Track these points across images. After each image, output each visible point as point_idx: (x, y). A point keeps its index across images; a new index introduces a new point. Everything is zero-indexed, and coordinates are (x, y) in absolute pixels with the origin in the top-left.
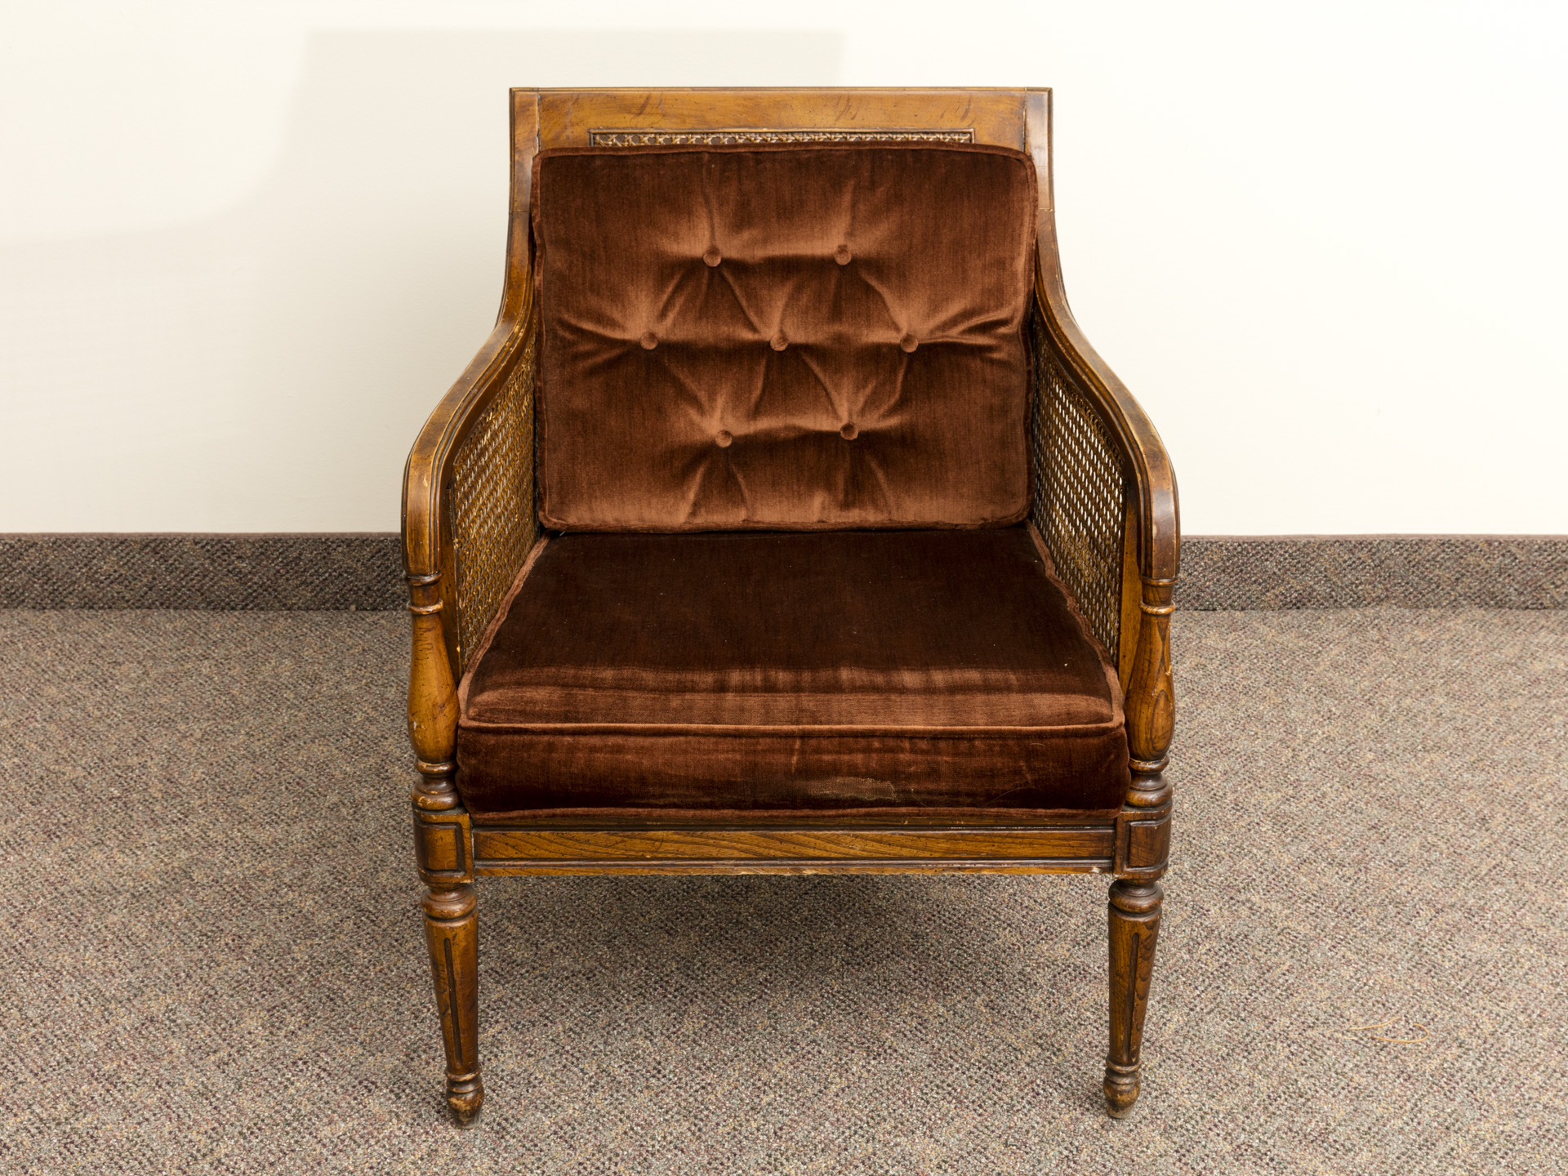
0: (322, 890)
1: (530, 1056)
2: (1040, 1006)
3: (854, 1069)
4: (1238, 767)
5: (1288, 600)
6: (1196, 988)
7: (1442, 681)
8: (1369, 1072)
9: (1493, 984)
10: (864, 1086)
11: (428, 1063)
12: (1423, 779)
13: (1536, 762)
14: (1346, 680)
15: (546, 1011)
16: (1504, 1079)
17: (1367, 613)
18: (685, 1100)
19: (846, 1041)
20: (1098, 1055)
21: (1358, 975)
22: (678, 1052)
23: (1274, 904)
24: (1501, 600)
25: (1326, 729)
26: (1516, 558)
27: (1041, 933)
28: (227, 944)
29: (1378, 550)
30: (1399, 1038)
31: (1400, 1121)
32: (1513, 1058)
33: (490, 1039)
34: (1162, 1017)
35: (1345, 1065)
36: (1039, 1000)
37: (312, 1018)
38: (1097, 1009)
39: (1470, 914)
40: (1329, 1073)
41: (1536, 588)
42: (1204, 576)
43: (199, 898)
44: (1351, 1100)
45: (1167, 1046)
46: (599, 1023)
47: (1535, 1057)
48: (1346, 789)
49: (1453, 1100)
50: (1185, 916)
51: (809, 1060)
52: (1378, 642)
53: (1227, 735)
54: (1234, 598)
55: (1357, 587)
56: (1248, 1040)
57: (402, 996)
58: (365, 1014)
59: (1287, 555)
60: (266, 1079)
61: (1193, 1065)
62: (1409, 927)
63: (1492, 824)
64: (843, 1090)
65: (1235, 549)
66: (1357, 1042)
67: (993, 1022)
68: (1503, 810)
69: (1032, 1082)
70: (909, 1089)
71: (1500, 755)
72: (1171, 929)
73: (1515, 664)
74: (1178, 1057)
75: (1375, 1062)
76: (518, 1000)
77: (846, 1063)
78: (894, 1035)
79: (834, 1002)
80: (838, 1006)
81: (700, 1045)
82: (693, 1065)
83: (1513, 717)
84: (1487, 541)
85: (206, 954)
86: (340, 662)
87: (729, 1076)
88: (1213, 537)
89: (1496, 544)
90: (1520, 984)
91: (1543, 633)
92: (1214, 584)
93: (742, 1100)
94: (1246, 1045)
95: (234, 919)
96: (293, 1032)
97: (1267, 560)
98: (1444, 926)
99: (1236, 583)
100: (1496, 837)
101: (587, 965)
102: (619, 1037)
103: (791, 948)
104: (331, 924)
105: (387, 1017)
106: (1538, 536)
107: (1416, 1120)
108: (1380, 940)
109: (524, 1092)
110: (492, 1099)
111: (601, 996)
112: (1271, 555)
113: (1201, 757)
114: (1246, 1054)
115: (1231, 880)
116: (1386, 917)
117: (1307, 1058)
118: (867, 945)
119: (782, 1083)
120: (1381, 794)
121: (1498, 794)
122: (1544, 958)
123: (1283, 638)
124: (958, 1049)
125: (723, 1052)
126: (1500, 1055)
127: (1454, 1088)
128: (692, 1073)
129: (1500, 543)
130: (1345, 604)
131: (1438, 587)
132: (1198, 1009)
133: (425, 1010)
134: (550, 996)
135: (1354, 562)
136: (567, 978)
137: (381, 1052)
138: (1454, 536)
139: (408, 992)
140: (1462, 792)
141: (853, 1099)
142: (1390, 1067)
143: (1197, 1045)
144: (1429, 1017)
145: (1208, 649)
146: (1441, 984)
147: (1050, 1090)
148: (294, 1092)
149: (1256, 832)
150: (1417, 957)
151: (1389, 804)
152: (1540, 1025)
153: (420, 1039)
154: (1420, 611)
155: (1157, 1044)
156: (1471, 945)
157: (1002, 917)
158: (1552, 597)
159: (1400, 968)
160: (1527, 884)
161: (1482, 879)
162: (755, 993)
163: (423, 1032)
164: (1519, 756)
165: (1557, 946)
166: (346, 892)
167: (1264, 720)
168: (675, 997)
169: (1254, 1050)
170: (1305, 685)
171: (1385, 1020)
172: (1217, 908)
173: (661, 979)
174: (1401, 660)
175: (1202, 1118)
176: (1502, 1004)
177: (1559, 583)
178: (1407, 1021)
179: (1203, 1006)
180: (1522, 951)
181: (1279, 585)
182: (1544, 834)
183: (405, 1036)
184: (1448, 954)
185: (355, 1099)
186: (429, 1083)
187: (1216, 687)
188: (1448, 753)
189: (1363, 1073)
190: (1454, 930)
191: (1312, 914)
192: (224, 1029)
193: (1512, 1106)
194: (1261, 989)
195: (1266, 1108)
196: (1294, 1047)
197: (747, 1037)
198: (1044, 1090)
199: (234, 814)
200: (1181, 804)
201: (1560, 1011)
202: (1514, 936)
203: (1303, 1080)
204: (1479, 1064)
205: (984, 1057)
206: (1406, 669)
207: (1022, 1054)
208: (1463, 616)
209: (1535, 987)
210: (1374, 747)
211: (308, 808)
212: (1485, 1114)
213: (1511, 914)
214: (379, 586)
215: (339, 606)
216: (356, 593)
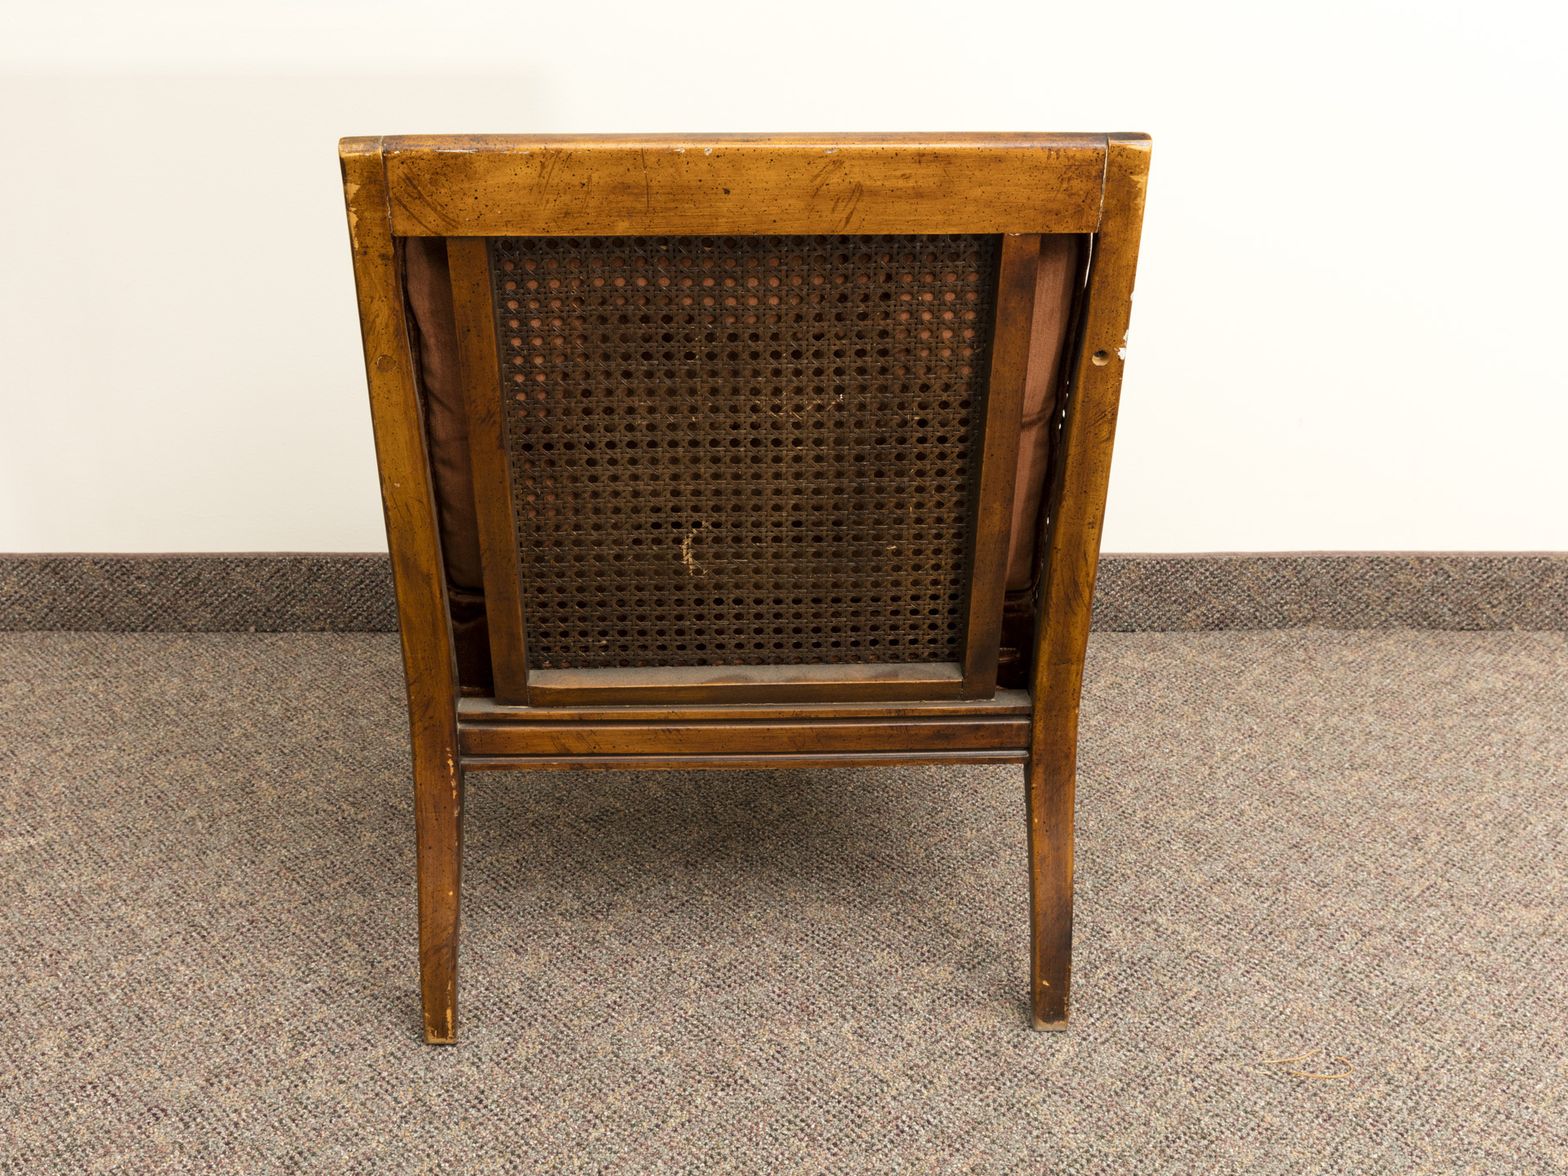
0: (158, 904)
1: (341, 1082)
2: (915, 1033)
3: (699, 1101)
4: (1150, 784)
5: (1211, 620)
6: (1091, 1015)
7: (1372, 700)
8: (1283, 1111)
9: (1427, 1014)
10: (707, 1120)
11: (228, 1089)
12: (1350, 797)
13: (1473, 780)
14: (1269, 699)
15: (369, 1034)
16: (1439, 1121)
17: (1293, 634)
18: (504, 1134)
19: (694, 1069)
20: (974, 1088)
21: (1274, 1003)
22: (506, 1080)
23: (1182, 926)
24: (1435, 621)
25: (1246, 747)
26: (1450, 576)
27: (923, 954)
28: (43, 960)
29: (1304, 568)
30: (1319, 1073)
31: (1318, 1168)
33: (301, 1064)
34: (1051, 1047)
35: (1255, 1103)
36: (914, 1027)
37: (114, 1039)
38: (977, 1037)
39: (1401, 938)
40: (1238, 1112)
41: (1471, 608)
42: (1122, 596)
43: (26, 911)
44: (1262, 1143)
45: (1054, 1079)
47: (1476, 1096)
48: (1266, 807)
49: (1381, 1144)
50: (1084, 938)
51: (650, 1090)
52: (1304, 662)
53: (1140, 753)
54: (1153, 619)
55: (1281, 607)
56: (1146, 1073)
57: (217, 1015)
59: (1208, 574)
60: (47, 1105)
61: (1082, 1101)
62: (1332, 952)
63: (1426, 844)
64: (683, 1125)
65: (1154, 567)
66: (1270, 1077)
67: (860, 1051)
68: (1438, 829)
69: (897, 1118)
70: (757, 1124)
71: (1433, 773)
73: (1450, 684)
74: (1065, 1092)
75: (1291, 1100)
76: (341, 1021)
77: (691, 1095)
78: (748, 1064)
79: (686, 1028)
80: (691, 1032)
81: (531, 1073)
82: (520, 1095)
83: (1448, 735)
84: (1418, 558)
86: (229, 680)
87: (558, 1107)
88: (1130, 555)
89: (1428, 561)
90: (1457, 1015)
91: (1479, 653)
92: (1133, 604)
93: (568, 1134)
94: (1144, 1079)
95: (57, 934)
96: (90, 1054)
97: (1187, 579)
98: (1371, 950)
99: (1155, 603)
100: (1430, 856)
102: (444, 1063)
103: (648, 969)
104: (159, 940)
105: (194, 1040)
106: (1471, 553)
107: (1336, 1167)
108: (1300, 965)
109: (327, 1123)
110: (290, 1129)
112: (1192, 574)
113: (1111, 774)
114: (1143, 1089)
115: (1137, 900)
116: (1306, 940)
117: (1213, 1095)
118: (731, 966)
119: (615, 1116)
120: (1304, 812)
121: (1432, 813)
122: (1485, 986)
123: (1203, 658)
124: (817, 1080)
125: (556, 1080)
126: (1435, 1093)
127: (1381, 1130)
128: (517, 1103)
129: (1432, 560)
130: (1269, 625)
131: (1367, 607)
132: (1091, 1039)
133: (238, 1031)
134: (376, 1017)
135: (1279, 581)
136: (398, 998)
137: (180, 1076)
138: (1383, 553)
139: (224, 1012)
140: (1393, 810)
141: (693, 1135)
142: (1308, 1105)
143: (1087, 1079)
144: (1353, 1050)
145: (1124, 669)
146: (1367, 1013)
147: (917, 1128)
148: (74, 1119)
149: (1166, 851)
150: (1340, 984)
151: (1312, 822)
152: (1481, 1060)
153: (227, 1063)
154: (1350, 632)
155: (1043, 1077)
156: (1402, 971)
157: (881, 938)
158: (1488, 617)
159: (1321, 995)
160: (1464, 906)
161: (1414, 901)
162: (601, 1016)
163: (231, 1055)
164: (1455, 774)
165: (1499, 973)
166: (182, 907)
167: (1181, 737)
168: (513, 1020)
169: (1152, 1085)
170: (1226, 704)
171: (1303, 1052)
172: (1119, 930)
173: (501, 1001)
174: (1329, 679)
175: (1088, 1161)
176: (1437, 1036)
177: (1495, 602)
178: (1328, 1054)
179: (1097, 1035)
180: (1459, 978)
181: (1200, 605)
182: (1483, 854)
183: (210, 1059)
184: (1376, 980)
185: (140, 1128)
186: (224, 1111)
187: (1131, 705)
188: (1377, 771)
189: (1276, 1112)
190: (1382, 955)
191: (1224, 937)
192: (17, 1050)
193: (1449, 1152)
194: (1164, 1018)
195: (1163, 1151)
196: (1198, 1082)
197: (585, 1063)
198: (910, 1127)
199: (85, 827)
200: (1087, 821)
201: (1503, 1044)
202: (1451, 962)
203: (1207, 1119)
204: (1411, 1104)
205: (845, 1089)
206: (1333, 687)
207: (888, 1086)
208: (1395, 637)
209: (1474, 1017)
210: (1297, 765)
211: (163, 822)
212: (1418, 1160)
213: (1447, 938)
214: (278, 607)
215: (239, 627)
216: (255, 614)
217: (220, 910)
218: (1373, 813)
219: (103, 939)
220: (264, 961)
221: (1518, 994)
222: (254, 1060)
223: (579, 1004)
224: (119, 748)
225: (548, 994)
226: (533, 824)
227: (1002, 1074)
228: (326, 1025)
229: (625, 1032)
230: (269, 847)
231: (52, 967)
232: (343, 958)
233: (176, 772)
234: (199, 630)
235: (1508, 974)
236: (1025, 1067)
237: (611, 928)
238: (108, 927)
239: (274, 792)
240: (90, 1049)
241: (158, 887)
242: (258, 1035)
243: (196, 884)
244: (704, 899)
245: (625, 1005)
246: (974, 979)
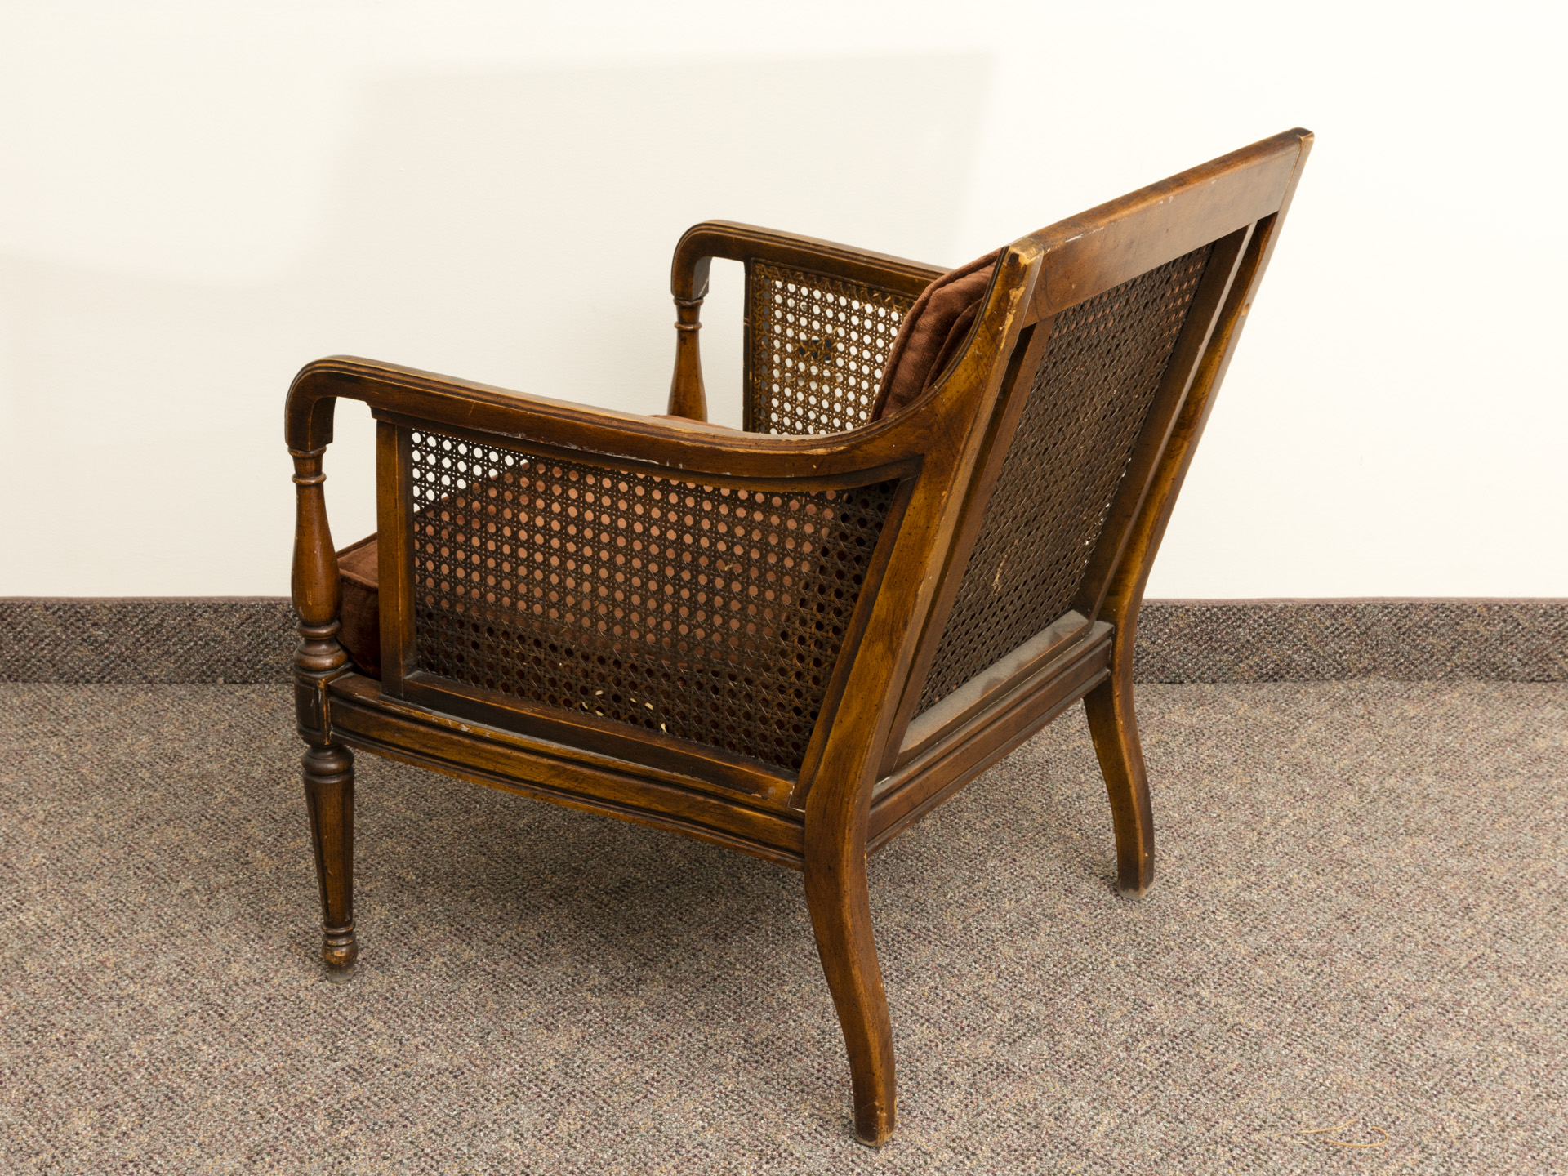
0: (167, 982)
1: (385, 1158)
2: (956, 1107)
4: (1196, 851)
5: (1264, 671)
6: (1132, 1088)
7: (1431, 759)
9: (1465, 1084)
11: (272, 1166)
12: (1402, 865)
13: (1531, 846)
14: (1324, 759)
15: (406, 1111)
17: (1352, 686)
19: (737, 1143)
20: (1016, 1159)
21: (1314, 1075)
22: (550, 1155)
23: (1225, 999)
24: (1503, 672)
25: (1298, 811)
26: (1519, 624)
27: (962, 1029)
28: (58, 1039)
29: (1365, 615)
30: (1355, 1143)
32: (1480, 1163)
33: (342, 1141)
34: (1092, 1119)
35: (1291, 1171)
36: (955, 1101)
37: (147, 1119)
38: (1019, 1110)
39: (1444, 1009)
41: (1542, 658)
42: (1169, 645)
43: (30, 990)
45: (1095, 1150)
46: (464, 1124)
47: (1506, 1162)
48: (1315, 875)
50: (1125, 1011)
51: (695, 1163)
52: (1362, 717)
53: (1186, 818)
54: (1203, 669)
55: (1340, 657)
56: (1185, 1143)
57: (248, 1094)
58: (206, 1114)
59: (1261, 621)
61: (1122, 1171)
62: (1375, 1023)
63: (1477, 913)
65: (1203, 614)
66: (1307, 1146)
67: (902, 1124)
68: (1490, 898)
71: (1490, 839)
72: (1109, 1025)
73: (1515, 741)
75: (1327, 1168)
76: (376, 1099)
77: (736, 1168)
78: (791, 1138)
79: (727, 1103)
80: (731, 1107)
81: (575, 1148)
83: (1509, 798)
84: (1486, 605)
85: (34, 1049)
86: (203, 738)
89: (1497, 608)
90: (1494, 1085)
91: (1549, 707)
92: (1181, 653)
94: (1183, 1149)
95: (68, 1013)
96: (125, 1133)
97: (1239, 627)
98: (1414, 1022)
99: (1205, 652)
100: (1480, 926)
101: (455, 1062)
102: (486, 1139)
103: (684, 1045)
104: (175, 1018)
105: (230, 1118)
106: (1543, 600)
108: (1342, 1037)
111: (469, 1095)
112: (1244, 621)
114: (1182, 1159)
115: (1180, 972)
116: (1349, 1012)
117: (1250, 1163)
118: (768, 1042)
120: (1354, 880)
121: (1485, 881)
122: (1524, 1057)
123: (1256, 713)
125: (600, 1155)
126: (1467, 1160)
129: (1501, 607)
130: (1327, 676)
131: (1432, 657)
132: (1132, 1111)
133: (273, 1110)
134: (412, 1095)
135: (1337, 629)
136: (432, 1076)
138: (1449, 599)
139: (255, 1091)
140: (1446, 878)
142: (1342, 1172)
143: (1127, 1150)
144: (1390, 1120)
145: (1171, 725)
146: (1406, 1084)
149: (1211, 922)
150: (1381, 1056)
152: (1514, 1129)
153: (266, 1141)
154: (1413, 684)
156: (1444, 1043)
157: (920, 1012)
158: (1560, 668)
159: (1361, 1067)
160: (1511, 977)
161: (1461, 972)
162: (640, 1092)
163: (269, 1133)
164: (1512, 840)
165: (1539, 1045)
166: (193, 985)
167: (1229, 801)
168: (551, 1097)
169: (1192, 1154)
170: (1278, 764)
171: (1341, 1123)
172: (1161, 1003)
173: (537, 1078)
174: (1387, 737)
176: (1473, 1106)
178: (1365, 1124)
180: (1499, 1049)
181: (1253, 654)
182: (1534, 924)
183: (248, 1137)
184: (1417, 1052)
187: (1177, 766)
188: (1432, 837)
190: (1425, 1027)
191: (1267, 1009)
192: (49, 1130)
194: (1204, 1090)
196: (1236, 1152)
197: (628, 1138)
199: (75, 902)
201: (1538, 1114)
202: (1492, 1034)
204: (1442, 1170)
205: (889, 1161)
206: (1392, 746)
207: (932, 1157)
208: (1460, 690)
209: (1511, 1088)
210: (1349, 830)
211: (157, 895)
213: (1491, 1010)
214: (250, 656)
215: (206, 676)
216: (224, 664)
217: (235, 988)
218: (1425, 882)
219: (116, 1018)
220: (288, 1039)
221: (1556, 1065)
222: (293, 1138)
223: (617, 1080)
224: (96, 815)
225: (584, 1071)
226: (551, 896)
227: (1044, 1146)
228: (362, 1103)
229: (665, 1108)
230: (275, 922)
231: (70, 1047)
232: (370, 1036)
233: (162, 841)
234: (161, 681)
235: (1548, 1045)
236: (1066, 1139)
237: (642, 1004)
238: (119, 1005)
239: (270, 862)
240: (124, 1128)
241: (164, 965)
242: (293, 1113)
243: (204, 960)
244: (737, 973)
245: (663, 1081)
246: (1014, 1053)
